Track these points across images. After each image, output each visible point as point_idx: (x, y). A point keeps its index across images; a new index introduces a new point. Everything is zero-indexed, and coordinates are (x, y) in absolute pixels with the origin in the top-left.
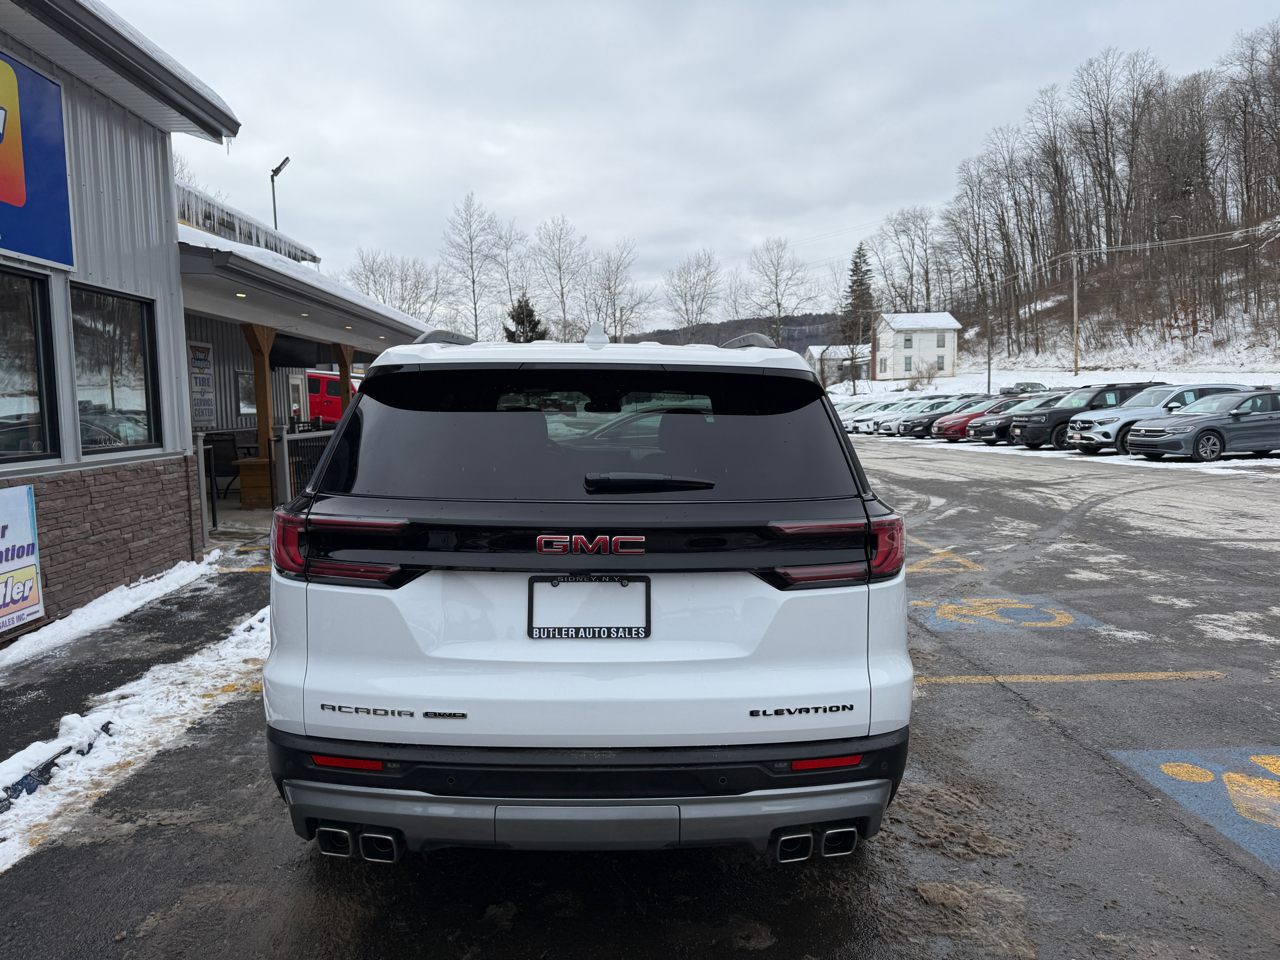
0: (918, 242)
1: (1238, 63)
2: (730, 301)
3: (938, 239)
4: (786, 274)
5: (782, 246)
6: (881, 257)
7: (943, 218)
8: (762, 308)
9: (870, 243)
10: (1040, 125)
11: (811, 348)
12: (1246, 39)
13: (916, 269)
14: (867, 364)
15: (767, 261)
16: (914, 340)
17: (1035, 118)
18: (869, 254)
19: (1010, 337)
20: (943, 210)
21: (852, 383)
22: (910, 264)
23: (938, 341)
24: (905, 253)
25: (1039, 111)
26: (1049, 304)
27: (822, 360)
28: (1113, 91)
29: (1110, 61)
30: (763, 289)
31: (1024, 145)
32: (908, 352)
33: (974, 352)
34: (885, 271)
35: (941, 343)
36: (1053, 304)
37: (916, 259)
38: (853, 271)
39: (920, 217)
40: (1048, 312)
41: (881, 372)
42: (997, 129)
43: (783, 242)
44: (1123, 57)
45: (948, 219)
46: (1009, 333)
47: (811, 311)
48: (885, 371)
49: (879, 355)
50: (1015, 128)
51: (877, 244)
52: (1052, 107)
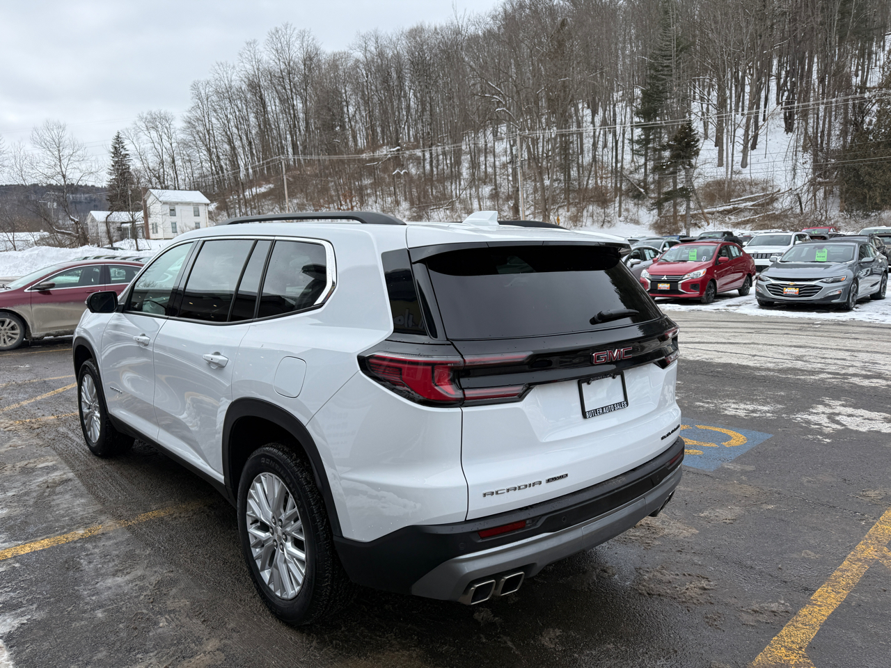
0: (164, 137)
1: (358, 50)
2: (16, 170)
3: (181, 136)
4: (66, 152)
5: (62, 128)
6: (136, 145)
7: (186, 122)
8: (48, 177)
9: (127, 134)
10: (248, 66)
11: (92, 212)
12: (362, 36)
13: (166, 157)
14: (142, 227)
15: (48, 139)
16: (177, 210)
17: (244, 60)
18: (126, 143)
19: (240, 211)
20: (185, 116)
21: (134, 241)
22: (161, 153)
23: (194, 212)
24: (156, 144)
25: (247, 56)
26: (263, 190)
27: (107, 223)
28: (292, 52)
29: (288, 32)
30: (47, 161)
31: (237, 78)
32: (174, 219)
33: (217, 220)
34: (141, 156)
35: (197, 213)
36: (266, 190)
37: (164, 150)
38: (114, 154)
39: (165, 119)
40: (264, 195)
41: (153, 233)
42: (219, 64)
43: (62, 124)
44: (296, 31)
45: (189, 123)
46: (240, 208)
47: (93, 184)
48: (157, 232)
49: (150, 221)
50: (232, 65)
51: (133, 135)
52: (255, 55)
